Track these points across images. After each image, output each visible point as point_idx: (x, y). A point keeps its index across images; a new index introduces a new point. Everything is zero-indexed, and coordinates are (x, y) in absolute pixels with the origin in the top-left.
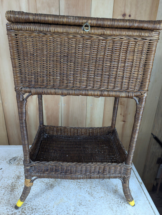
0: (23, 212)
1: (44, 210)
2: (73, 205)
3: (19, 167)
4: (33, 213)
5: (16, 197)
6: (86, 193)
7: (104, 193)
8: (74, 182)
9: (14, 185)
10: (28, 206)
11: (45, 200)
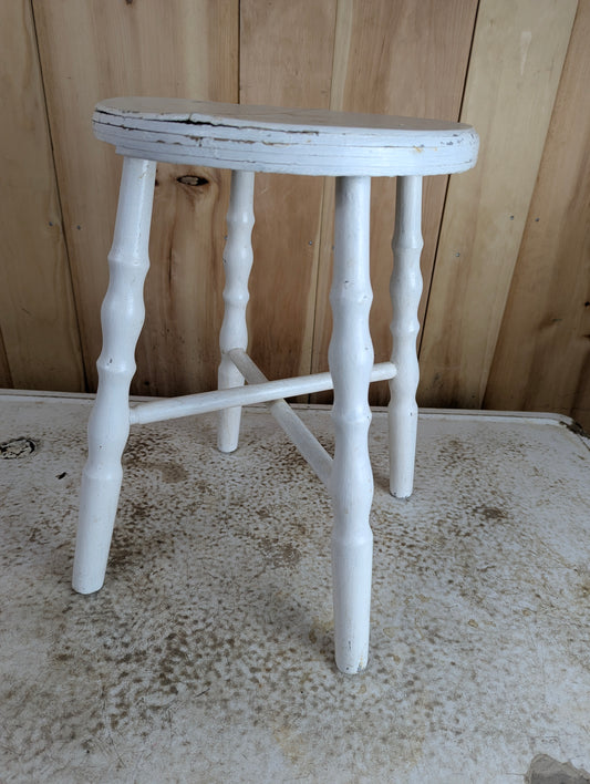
0: (177, 652)
2: (401, 634)
3: (137, 473)
4: (219, 660)
5: (135, 589)
6: (449, 592)
7: (532, 595)
8: (388, 544)
9: (125, 540)
10: (195, 627)
11: (268, 608)
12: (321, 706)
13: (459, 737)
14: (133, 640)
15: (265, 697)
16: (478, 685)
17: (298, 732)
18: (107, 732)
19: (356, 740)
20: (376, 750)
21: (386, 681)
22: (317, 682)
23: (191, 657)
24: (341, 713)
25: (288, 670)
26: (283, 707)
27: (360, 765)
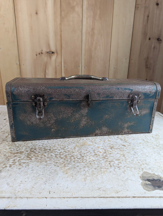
0: (33, 152)
1: (62, 151)
2: (102, 148)
4: (46, 153)
6: (117, 139)
10: (39, 147)
11: (62, 143)
12: (76, 162)
13: (119, 168)
14: (20, 149)
15: (59, 160)
16: (125, 157)
17: (68, 167)
18: (8, 168)
19: (86, 169)
20: (93, 171)
21: (97, 157)
22: (75, 157)
23: (37, 152)
24: (82, 163)
25: (67, 155)
26: (64, 162)
27: (87, 174)
